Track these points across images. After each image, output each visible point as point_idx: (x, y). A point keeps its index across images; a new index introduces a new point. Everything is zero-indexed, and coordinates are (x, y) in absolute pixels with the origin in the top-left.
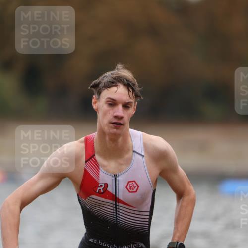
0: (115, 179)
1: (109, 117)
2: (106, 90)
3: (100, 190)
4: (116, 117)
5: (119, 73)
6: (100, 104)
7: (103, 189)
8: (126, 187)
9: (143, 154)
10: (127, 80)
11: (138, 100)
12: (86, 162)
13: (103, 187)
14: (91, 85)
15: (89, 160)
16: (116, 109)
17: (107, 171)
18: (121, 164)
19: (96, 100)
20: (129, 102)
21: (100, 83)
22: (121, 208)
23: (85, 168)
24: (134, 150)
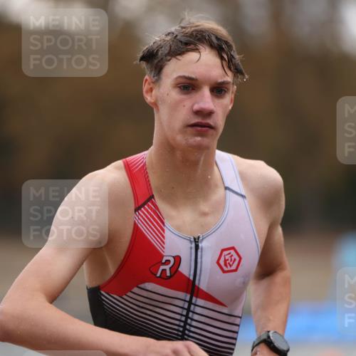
0: (197, 247)
1: (184, 114)
2: (174, 61)
3: (164, 270)
7: (170, 268)
8: (218, 262)
9: (244, 193)
12: (137, 210)
13: (171, 264)
15: (143, 206)
16: (197, 96)
17: (178, 228)
18: (205, 214)
20: (223, 83)
22: (198, 310)
23: (135, 223)
24: (227, 185)
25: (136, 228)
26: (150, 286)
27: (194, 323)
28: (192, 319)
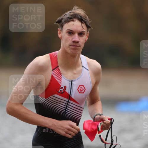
1: (70, 42)
2: (66, 24)
3: (61, 90)
4: (74, 42)
5: (75, 11)
6: (63, 34)
7: (63, 90)
8: (78, 89)
10: (80, 16)
11: (90, 29)
13: (63, 89)
14: (57, 21)
16: (73, 36)
19: (60, 32)
20: (82, 32)
21: (62, 19)
22: (70, 104)
23: (52, 74)
24: (83, 65)
25: (52, 76)
26: (56, 96)
27: (69, 109)
28: (68, 107)
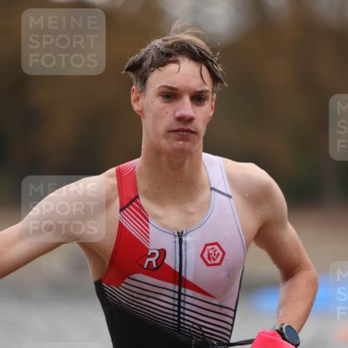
0: (180, 241)
2: (157, 72)
3: (150, 262)
4: (180, 119)
6: (147, 100)
7: (156, 261)
8: (202, 256)
9: (230, 193)
12: (121, 210)
13: (157, 257)
15: (127, 206)
19: (138, 95)
20: (202, 91)
21: (142, 60)
23: (120, 222)
24: (212, 186)
27: (187, 312)
28: (185, 309)
